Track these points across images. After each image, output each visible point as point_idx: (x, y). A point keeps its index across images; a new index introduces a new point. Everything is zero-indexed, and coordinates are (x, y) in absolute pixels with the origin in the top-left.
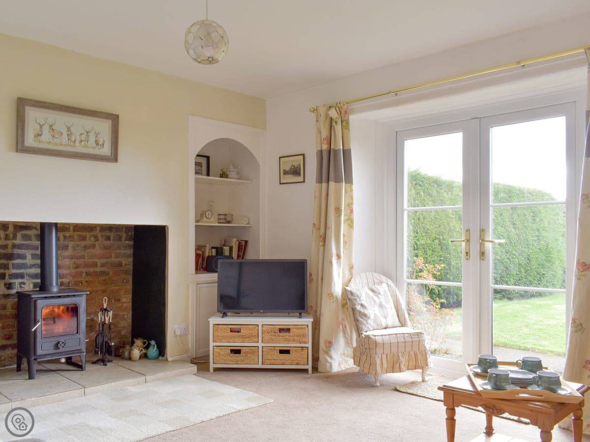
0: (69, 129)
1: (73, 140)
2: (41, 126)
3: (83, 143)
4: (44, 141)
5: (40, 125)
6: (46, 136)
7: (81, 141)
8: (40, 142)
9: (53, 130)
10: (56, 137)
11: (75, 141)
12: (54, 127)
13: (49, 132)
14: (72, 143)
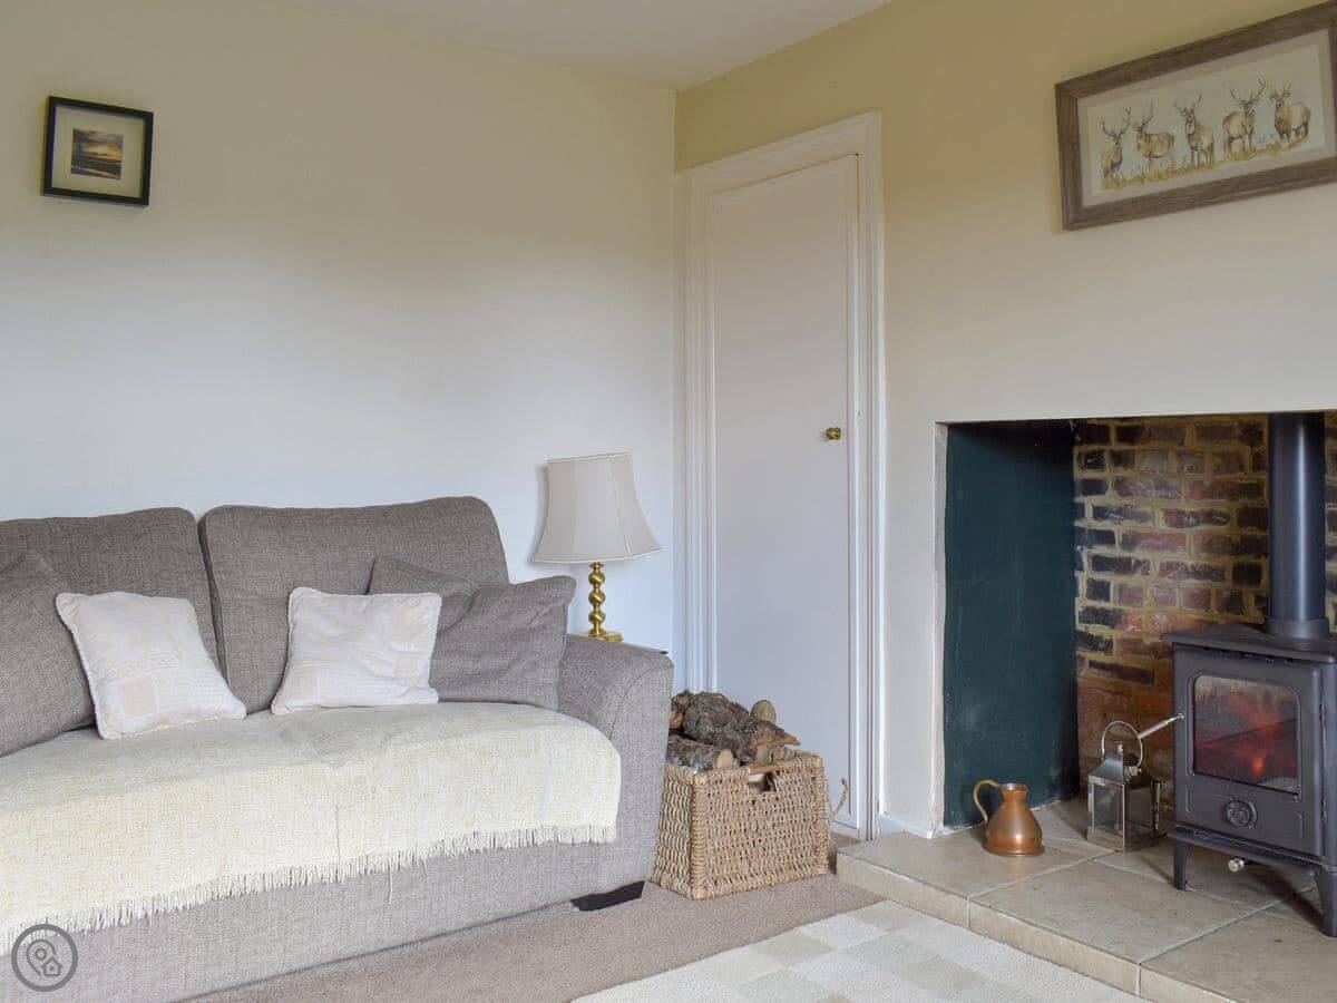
0: (1190, 117)
1: (1206, 143)
2: (1117, 138)
3: (1236, 145)
4: (1129, 178)
5: (1114, 136)
6: (1133, 162)
7: (1231, 140)
8: (1118, 184)
9: (1148, 137)
10: (1158, 153)
11: (1211, 148)
12: (1148, 130)
13: (1139, 147)
14: (1203, 158)
